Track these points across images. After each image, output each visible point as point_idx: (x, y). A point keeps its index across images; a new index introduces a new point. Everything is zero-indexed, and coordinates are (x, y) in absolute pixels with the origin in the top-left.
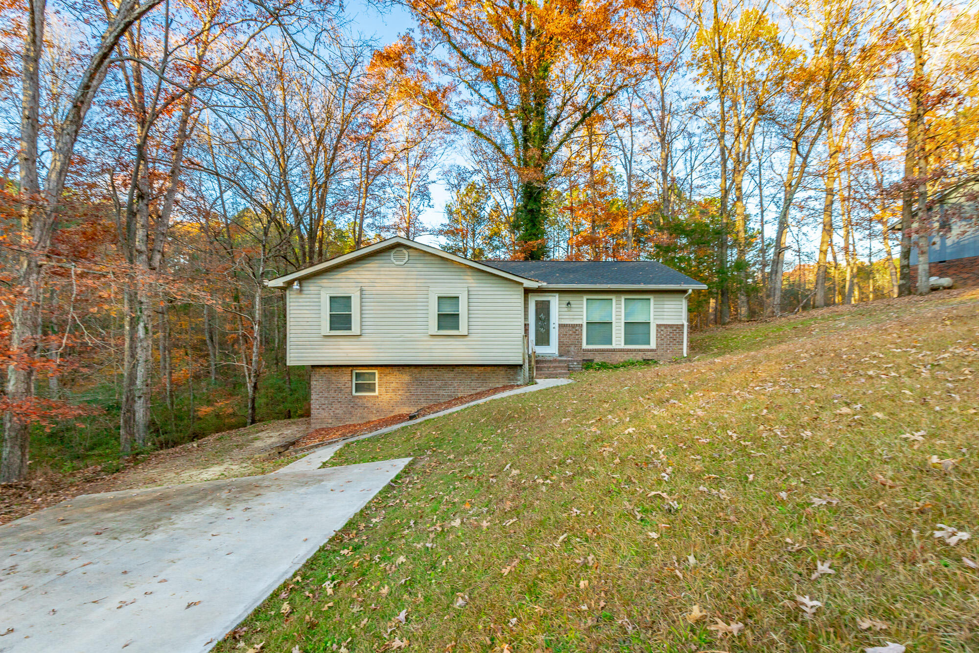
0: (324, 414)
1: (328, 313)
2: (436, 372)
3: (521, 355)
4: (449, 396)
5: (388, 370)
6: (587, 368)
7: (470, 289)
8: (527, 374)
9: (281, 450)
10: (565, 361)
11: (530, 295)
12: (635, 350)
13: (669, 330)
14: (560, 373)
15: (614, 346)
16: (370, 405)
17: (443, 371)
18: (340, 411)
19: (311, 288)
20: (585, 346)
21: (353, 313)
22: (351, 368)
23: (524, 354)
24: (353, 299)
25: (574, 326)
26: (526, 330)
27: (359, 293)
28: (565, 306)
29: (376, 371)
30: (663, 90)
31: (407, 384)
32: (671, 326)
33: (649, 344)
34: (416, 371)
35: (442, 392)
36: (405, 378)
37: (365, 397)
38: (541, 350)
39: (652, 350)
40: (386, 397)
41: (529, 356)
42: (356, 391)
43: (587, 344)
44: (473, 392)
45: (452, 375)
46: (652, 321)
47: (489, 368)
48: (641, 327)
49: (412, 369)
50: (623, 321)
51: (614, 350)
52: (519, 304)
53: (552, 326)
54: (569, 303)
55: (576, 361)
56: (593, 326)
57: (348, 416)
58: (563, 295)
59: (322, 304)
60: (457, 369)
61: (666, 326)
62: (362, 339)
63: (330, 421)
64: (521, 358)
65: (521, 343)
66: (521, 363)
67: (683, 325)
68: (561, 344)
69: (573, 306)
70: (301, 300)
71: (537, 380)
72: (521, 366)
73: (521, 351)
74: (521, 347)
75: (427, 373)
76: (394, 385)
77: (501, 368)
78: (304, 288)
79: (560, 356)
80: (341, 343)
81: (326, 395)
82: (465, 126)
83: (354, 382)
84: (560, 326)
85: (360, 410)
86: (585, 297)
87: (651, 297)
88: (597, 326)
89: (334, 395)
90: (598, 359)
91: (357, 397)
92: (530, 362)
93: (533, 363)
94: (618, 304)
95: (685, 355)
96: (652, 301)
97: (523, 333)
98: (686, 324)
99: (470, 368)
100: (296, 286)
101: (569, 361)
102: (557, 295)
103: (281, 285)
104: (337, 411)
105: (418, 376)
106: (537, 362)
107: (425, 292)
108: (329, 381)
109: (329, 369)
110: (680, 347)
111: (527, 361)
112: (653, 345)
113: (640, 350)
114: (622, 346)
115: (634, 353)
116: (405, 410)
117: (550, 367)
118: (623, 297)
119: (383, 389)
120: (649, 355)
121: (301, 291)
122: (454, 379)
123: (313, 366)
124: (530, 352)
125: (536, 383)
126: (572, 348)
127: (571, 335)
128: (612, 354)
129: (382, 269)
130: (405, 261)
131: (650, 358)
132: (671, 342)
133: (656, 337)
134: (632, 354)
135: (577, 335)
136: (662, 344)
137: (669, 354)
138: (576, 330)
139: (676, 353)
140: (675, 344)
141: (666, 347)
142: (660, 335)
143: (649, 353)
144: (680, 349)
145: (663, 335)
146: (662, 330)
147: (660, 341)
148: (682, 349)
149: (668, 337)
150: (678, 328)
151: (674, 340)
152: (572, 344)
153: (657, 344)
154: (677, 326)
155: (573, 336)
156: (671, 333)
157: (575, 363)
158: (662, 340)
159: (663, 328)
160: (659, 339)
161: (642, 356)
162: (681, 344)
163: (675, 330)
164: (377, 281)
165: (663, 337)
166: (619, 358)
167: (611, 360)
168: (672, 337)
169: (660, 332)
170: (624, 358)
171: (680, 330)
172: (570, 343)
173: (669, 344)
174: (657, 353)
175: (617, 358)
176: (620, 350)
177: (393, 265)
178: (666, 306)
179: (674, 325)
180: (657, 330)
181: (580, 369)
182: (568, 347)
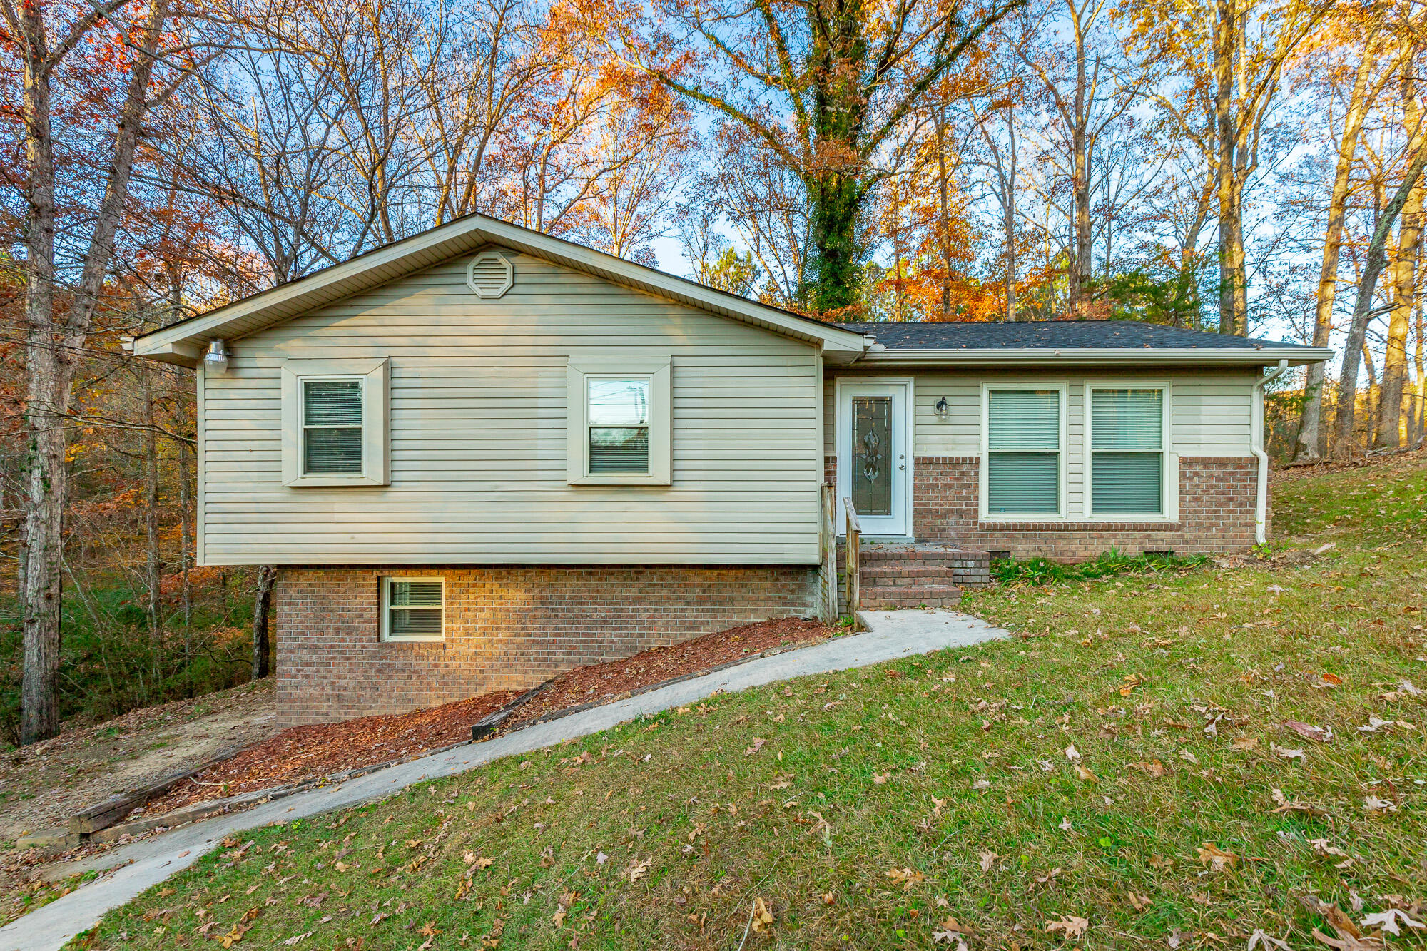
0: (309, 689)
1: (301, 426)
2: (593, 582)
3: (816, 538)
4: (627, 645)
5: (469, 578)
6: (1006, 576)
7: (678, 361)
8: (833, 595)
9: (88, 827)
10: (943, 557)
11: (839, 380)
12: (1122, 527)
13: (1216, 472)
14: (932, 595)
15: (1064, 516)
16: (424, 666)
17: (612, 579)
18: (348, 683)
19: (259, 363)
20: (984, 515)
21: (364, 426)
22: (376, 573)
23: (823, 537)
24: (363, 385)
25: (955, 463)
26: (830, 474)
27: (380, 373)
28: (931, 410)
29: (442, 580)
30: (1081, 38)
31: (521, 614)
32: (1221, 462)
33: (1159, 510)
34: (542, 579)
35: (608, 636)
36: (517, 596)
37: (411, 646)
38: (871, 526)
39: (1168, 528)
40: (465, 648)
41: (841, 544)
42: (393, 631)
43: (991, 510)
44: (690, 636)
45: (634, 591)
46: (1166, 448)
47: (733, 572)
48: (1134, 465)
49: (532, 574)
50: (1088, 449)
51: (1064, 527)
52: (811, 402)
53: (896, 463)
54: (941, 404)
55: (975, 557)
56: (1008, 465)
57: (368, 694)
58: (926, 380)
59: (285, 403)
60: (647, 575)
61: (1207, 462)
62: (390, 495)
63: (324, 707)
64: (816, 549)
65: (816, 506)
66: (815, 560)
67: (1255, 460)
68: (921, 512)
69: (952, 410)
70: (233, 394)
71: (868, 617)
72: (815, 568)
73: (817, 528)
74: (815, 517)
75: (570, 585)
76: (485, 615)
77: (762, 573)
78: (243, 363)
79: (921, 541)
80: (337, 507)
81: (313, 641)
82: (705, 98)
83: (387, 607)
84: (920, 462)
85: (398, 681)
86: (986, 387)
87: (1166, 386)
88: (1018, 464)
89: (336, 640)
90: (1023, 551)
91: (393, 645)
92: (841, 558)
93: (851, 563)
94: (1076, 403)
95: (1262, 540)
96: (1168, 396)
97: (822, 480)
98: (1264, 457)
99: (682, 574)
100: (214, 354)
101: (953, 557)
102: (911, 382)
103: (168, 349)
104: (343, 683)
105: (547, 592)
106: (863, 559)
107: (557, 372)
108: (323, 606)
109: (321, 573)
110: (1249, 517)
111: (832, 557)
112: (1170, 513)
113: (1137, 527)
114: (1087, 515)
115: (1122, 536)
116: (515, 681)
117: (900, 575)
118: (1088, 387)
119: (458, 625)
120: (1162, 541)
121: (231, 368)
122: (640, 599)
123: (279, 567)
124: (841, 529)
125: (862, 628)
126: (952, 521)
127: (950, 486)
128: (1060, 537)
129: (444, 310)
130: (504, 288)
131: (1164, 548)
132: (1221, 505)
133: (1181, 492)
134: (1115, 536)
135: (964, 486)
136: (1196, 512)
137: (1214, 536)
138: (963, 474)
139: (1236, 536)
140: (1233, 511)
141: (1208, 517)
142: (1192, 486)
143: (1162, 535)
144: (1246, 524)
145: (1197, 486)
146: (1197, 474)
147: (1192, 503)
148: (1254, 524)
149: (1213, 491)
150: (1242, 467)
151: (1231, 499)
152: (952, 511)
153: (1182, 511)
154: (1238, 463)
155: (953, 490)
156: (1221, 480)
157: (971, 564)
158: (1196, 499)
159: (1198, 468)
160: (1188, 498)
161: (1141, 543)
162: (1248, 512)
163: (1232, 474)
164: (431, 341)
165: (1199, 492)
166: (1077, 548)
167: (1056, 554)
168: (1223, 493)
169: (1191, 479)
170: (1091, 547)
171: (1247, 474)
172: (946, 507)
173: (1215, 512)
174: (1182, 536)
175: (1072, 547)
176: (1085, 527)
177: (472, 299)
178: (1204, 410)
179: (1229, 460)
180: (1182, 474)
181: (986, 579)
182: (941, 517)
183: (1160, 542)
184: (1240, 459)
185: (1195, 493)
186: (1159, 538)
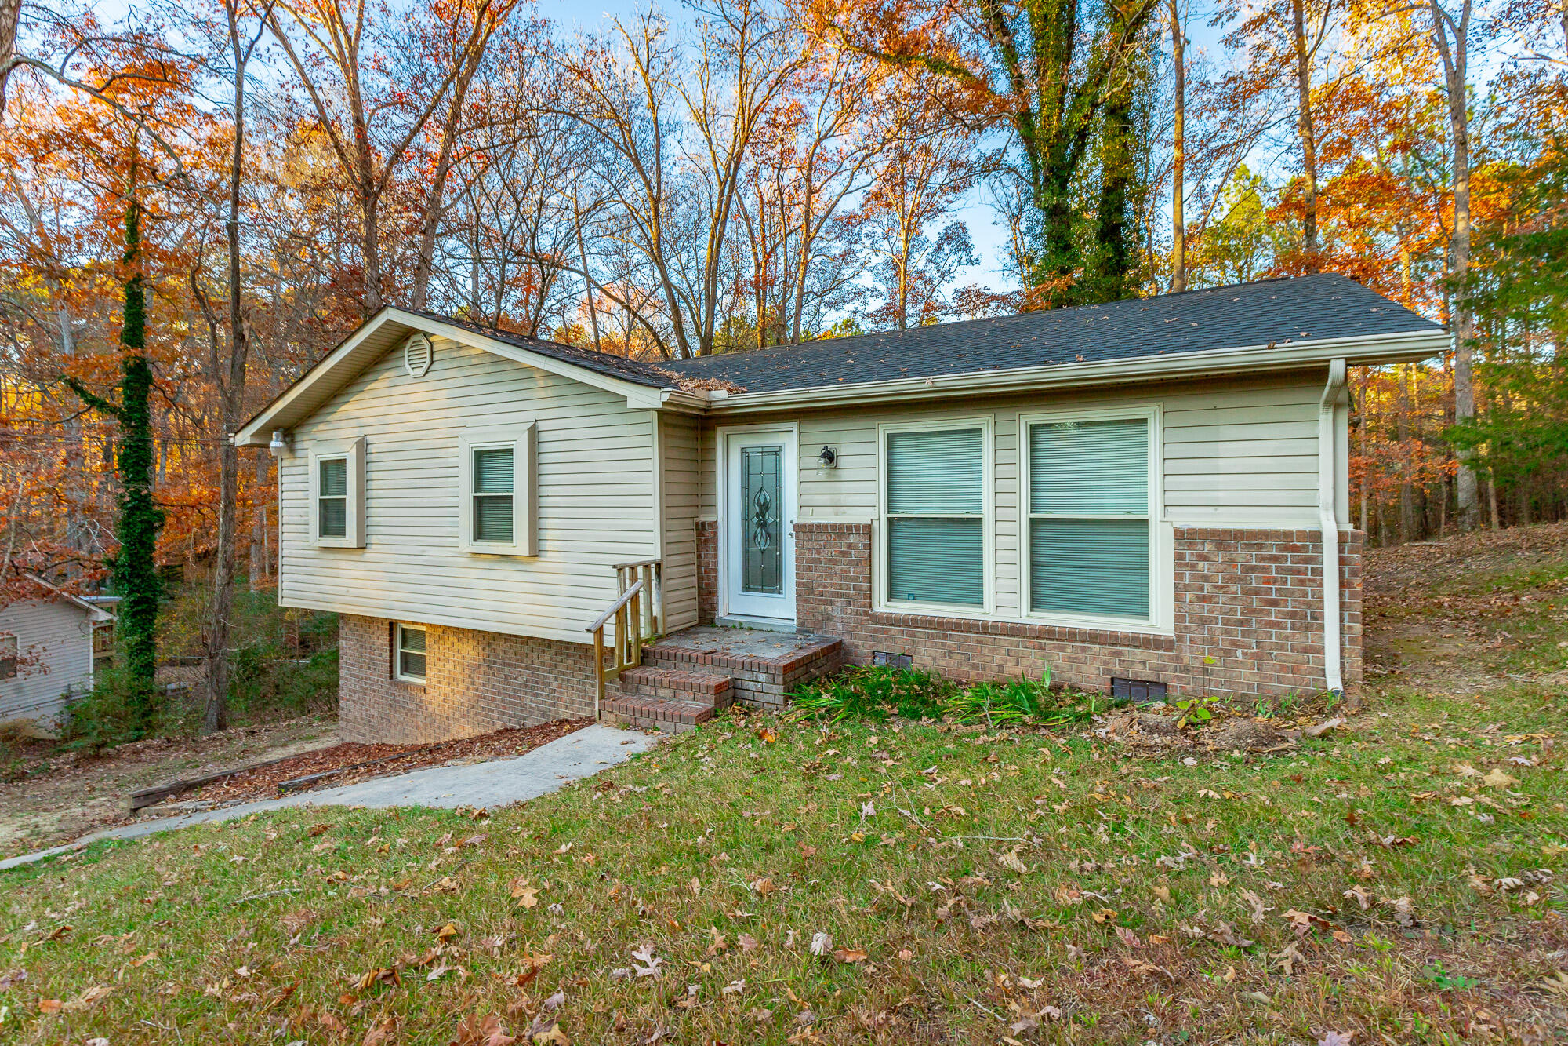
0: (355, 712)
1: (318, 498)
5: (439, 630)
10: (734, 665)
11: (720, 431)
12: (1072, 635)
13: (1243, 555)
15: (986, 611)
18: (375, 711)
20: (883, 605)
21: (347, 497)
24: (346, 461)
25: (840, 532)
26: (707, 543)
27: (356, 450)
28: (817, 462)
29: (425, 630)
31: (470, 668)
32: (1252, 539)
33: (1143, 612)
36: (467, 652)
37: (414, 685)
38: (758, 607)
39: (1155, 643)
40: (437, 694)
42: (402, 671)
43: (891, 596)
46: (1153, 512)
50: (1025, 516)
51: (983, 628)
53: (787, 528)
54: (831, 454)
56: (913, 534)
57: (385, 724)
58: (808, 427)
59: (310, 478)
61: (1225, 539)
62: (364, 556)
63: (363, 730)
67: (1318, 536)
68: (806, 593)
69: (843, 462)
81: (357, 672)
83: (399, 650)
84: (801, 530)
85: (401, 716)
86: (882, 430)
87: (1151, 411)
88: (931, 534)
89: (368, 673)
90: (928, 656)
94: (1006, 447)
95: (1334, 682)
96: (1154, 431)
97: (659, 555)
98: (1332, 529)
100: (276, 441)
101: (744, 666)
102: (794, 426)
104: (372, 711)
108: (362, 643)
110: (1310, 638)
112: (1161, 620)
113: (1095, 638)
114: (1021, 614)
115: (1070, 649)
118: (1023, 421)
119: (433, 673)
120: (1143, 665)
121: (292, 450)
126: (838, 609)
127: (835, 562)
128: (979, 641)
129: (395, 391)
130: (426, 366)
131: (1147, 675)
132: (1253, 612)
133: (1176, 587)
134: (1062, 649)
135: (850, 562)
136: (1203, 620)
137: (1240, 664)
138: (849, 546)
139: (1284, 668)
140: (1277, 625)
141: (1227, 632)
142: (1193, 577)
143: (1141, 654)
144: (1305, 650)
145: (1206, 578)
146: (1204, 558)
147: (1196, 606)
148: (1320, 651)
149: (1236, 588)
150: (1295, 549)
151: (1274, 603)
152: (838, 595)
153: (1179, 618)
154: (1287, 541)
155: (838, 568)
156: (1253, 569)
157: (762, 677)
158: (1203, 599)
159: (1208, 548)
160: (1189, 596)
161: (1106, 663)
162: (1307, 628)
163: (1275, 559)
164: (388, 419)
165: (1208, 587)
166: (1006, 661)
167: (974, 666)
168: (1257, 592)
169: (1193, 566)
170: (1025, 662)
171: (1307, 560)
172: (830, 590)
173: (1241, 623)
174: (1178, 659)
175: (998, 659)
176: (1013, 631)
177: (410, 379)
178: (1224, 449)
179: (1266, 535)
180: (1179, 556)
181: (780, 700)
182: (825, 602)
183: (1140, 666)
184: (1287, 534)
185: (1202, 589)
186: (1137, 658)
